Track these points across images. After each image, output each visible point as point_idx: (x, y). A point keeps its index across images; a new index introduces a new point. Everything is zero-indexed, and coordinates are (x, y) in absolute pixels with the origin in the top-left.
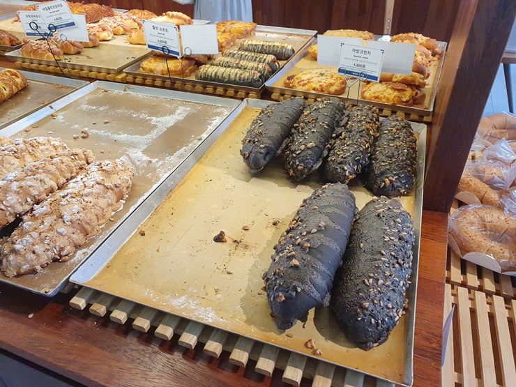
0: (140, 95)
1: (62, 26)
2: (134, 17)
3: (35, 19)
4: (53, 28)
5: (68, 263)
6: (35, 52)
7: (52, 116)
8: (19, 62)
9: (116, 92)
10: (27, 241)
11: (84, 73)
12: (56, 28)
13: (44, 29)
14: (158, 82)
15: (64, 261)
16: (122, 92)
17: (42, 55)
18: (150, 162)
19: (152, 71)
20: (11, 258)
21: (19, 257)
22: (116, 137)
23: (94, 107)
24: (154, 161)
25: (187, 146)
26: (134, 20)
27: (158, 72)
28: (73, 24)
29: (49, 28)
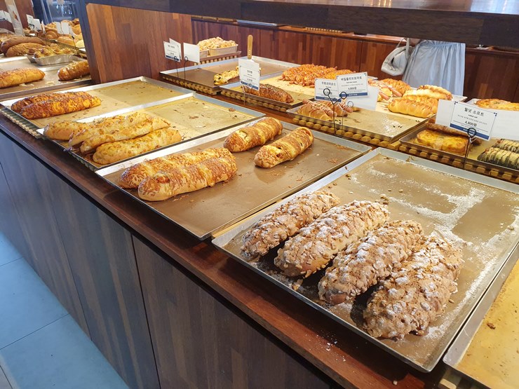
0: (425, 168)
1: (353, 95)
2: (390, 86)
3: (329, 86)
4: (344, 95)
5: (424, 338)
6: (313, 112)
7: (347, 176)
8: (296, 119)
9: (398, 160)
10: (398, 308)
11: (366, 138)
12: (347, 95)
13: (336, 95)
14: (435, 156)
15: (420, 335)
16: (405, 162)
17: (319, 115)
18: (465, 244)
19: (429, 145)
20: (383, 320)
21: (390, 322)
22: (419, 210)
23: (383, 174)
24: (470, 244)
25: (500, 234)
26: (390, 89)
27: (436, 147)
28: (366, 94)
29: (341, 95)
